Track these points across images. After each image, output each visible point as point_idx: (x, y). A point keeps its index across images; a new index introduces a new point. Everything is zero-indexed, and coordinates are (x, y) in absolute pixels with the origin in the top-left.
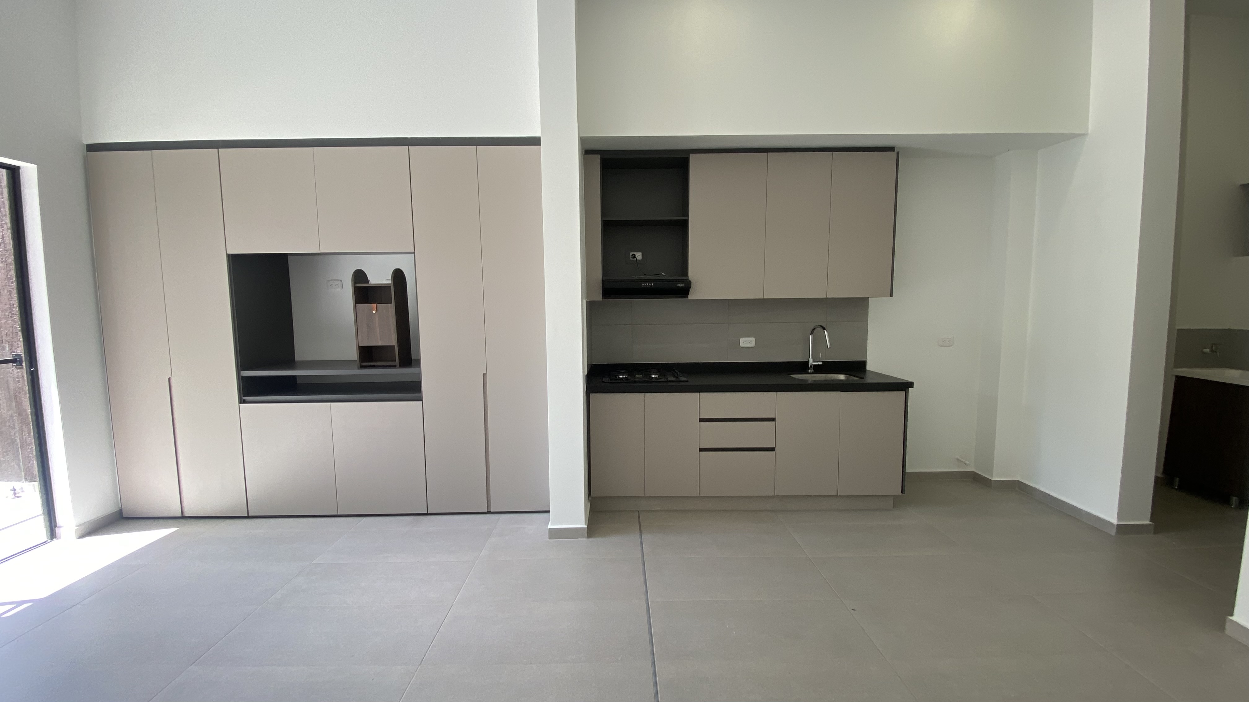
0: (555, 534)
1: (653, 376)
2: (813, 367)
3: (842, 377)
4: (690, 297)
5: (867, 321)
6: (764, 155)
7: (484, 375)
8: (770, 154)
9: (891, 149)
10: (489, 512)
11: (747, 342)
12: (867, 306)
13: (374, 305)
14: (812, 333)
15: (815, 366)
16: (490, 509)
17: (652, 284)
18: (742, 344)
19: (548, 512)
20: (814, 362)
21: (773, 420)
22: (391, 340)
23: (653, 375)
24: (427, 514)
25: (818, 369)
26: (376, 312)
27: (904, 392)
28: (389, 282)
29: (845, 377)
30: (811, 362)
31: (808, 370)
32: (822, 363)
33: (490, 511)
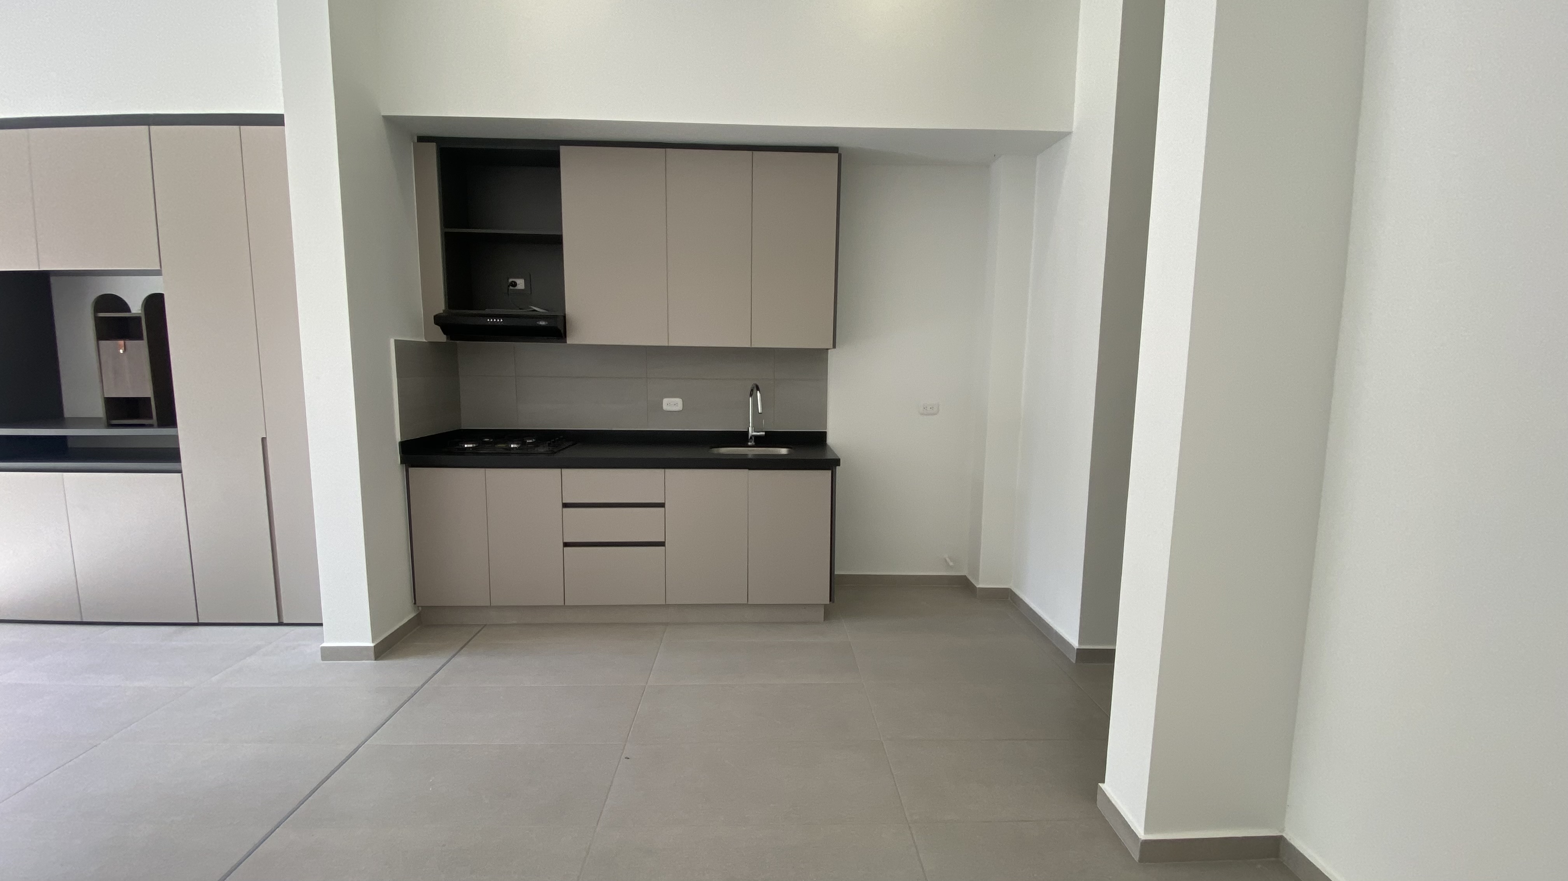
0: (330, 654)
1: (512, 446)
2: (753, 438)
3: (784, 451)
4: (569, 341)
5: (825, 380)
6: (662, 151)
7: (264, 440)
8: (668, 150)
9: (833, 150)
10: (280, 624)
11: (672, 404)
12: (825, 361)
13: (122, 342)
14: (751, 395)
15: (756, 437)
16: (282, 619)
17: (502, 320)
18: (666, 407)
19: (321, 625)
20: (755, 432)
21: (662, 505)
22: (145, 390)
23: (514, 444)
24: (198, 624)
25: (760, 441)
26: (123, 352)
27: (830, 472)
28: (140, 312)
29: (789, 451)
30: (751, 432)
31: (748, 442)
32: (764, 433)
33: (283, 623)
